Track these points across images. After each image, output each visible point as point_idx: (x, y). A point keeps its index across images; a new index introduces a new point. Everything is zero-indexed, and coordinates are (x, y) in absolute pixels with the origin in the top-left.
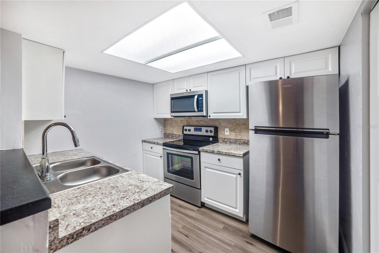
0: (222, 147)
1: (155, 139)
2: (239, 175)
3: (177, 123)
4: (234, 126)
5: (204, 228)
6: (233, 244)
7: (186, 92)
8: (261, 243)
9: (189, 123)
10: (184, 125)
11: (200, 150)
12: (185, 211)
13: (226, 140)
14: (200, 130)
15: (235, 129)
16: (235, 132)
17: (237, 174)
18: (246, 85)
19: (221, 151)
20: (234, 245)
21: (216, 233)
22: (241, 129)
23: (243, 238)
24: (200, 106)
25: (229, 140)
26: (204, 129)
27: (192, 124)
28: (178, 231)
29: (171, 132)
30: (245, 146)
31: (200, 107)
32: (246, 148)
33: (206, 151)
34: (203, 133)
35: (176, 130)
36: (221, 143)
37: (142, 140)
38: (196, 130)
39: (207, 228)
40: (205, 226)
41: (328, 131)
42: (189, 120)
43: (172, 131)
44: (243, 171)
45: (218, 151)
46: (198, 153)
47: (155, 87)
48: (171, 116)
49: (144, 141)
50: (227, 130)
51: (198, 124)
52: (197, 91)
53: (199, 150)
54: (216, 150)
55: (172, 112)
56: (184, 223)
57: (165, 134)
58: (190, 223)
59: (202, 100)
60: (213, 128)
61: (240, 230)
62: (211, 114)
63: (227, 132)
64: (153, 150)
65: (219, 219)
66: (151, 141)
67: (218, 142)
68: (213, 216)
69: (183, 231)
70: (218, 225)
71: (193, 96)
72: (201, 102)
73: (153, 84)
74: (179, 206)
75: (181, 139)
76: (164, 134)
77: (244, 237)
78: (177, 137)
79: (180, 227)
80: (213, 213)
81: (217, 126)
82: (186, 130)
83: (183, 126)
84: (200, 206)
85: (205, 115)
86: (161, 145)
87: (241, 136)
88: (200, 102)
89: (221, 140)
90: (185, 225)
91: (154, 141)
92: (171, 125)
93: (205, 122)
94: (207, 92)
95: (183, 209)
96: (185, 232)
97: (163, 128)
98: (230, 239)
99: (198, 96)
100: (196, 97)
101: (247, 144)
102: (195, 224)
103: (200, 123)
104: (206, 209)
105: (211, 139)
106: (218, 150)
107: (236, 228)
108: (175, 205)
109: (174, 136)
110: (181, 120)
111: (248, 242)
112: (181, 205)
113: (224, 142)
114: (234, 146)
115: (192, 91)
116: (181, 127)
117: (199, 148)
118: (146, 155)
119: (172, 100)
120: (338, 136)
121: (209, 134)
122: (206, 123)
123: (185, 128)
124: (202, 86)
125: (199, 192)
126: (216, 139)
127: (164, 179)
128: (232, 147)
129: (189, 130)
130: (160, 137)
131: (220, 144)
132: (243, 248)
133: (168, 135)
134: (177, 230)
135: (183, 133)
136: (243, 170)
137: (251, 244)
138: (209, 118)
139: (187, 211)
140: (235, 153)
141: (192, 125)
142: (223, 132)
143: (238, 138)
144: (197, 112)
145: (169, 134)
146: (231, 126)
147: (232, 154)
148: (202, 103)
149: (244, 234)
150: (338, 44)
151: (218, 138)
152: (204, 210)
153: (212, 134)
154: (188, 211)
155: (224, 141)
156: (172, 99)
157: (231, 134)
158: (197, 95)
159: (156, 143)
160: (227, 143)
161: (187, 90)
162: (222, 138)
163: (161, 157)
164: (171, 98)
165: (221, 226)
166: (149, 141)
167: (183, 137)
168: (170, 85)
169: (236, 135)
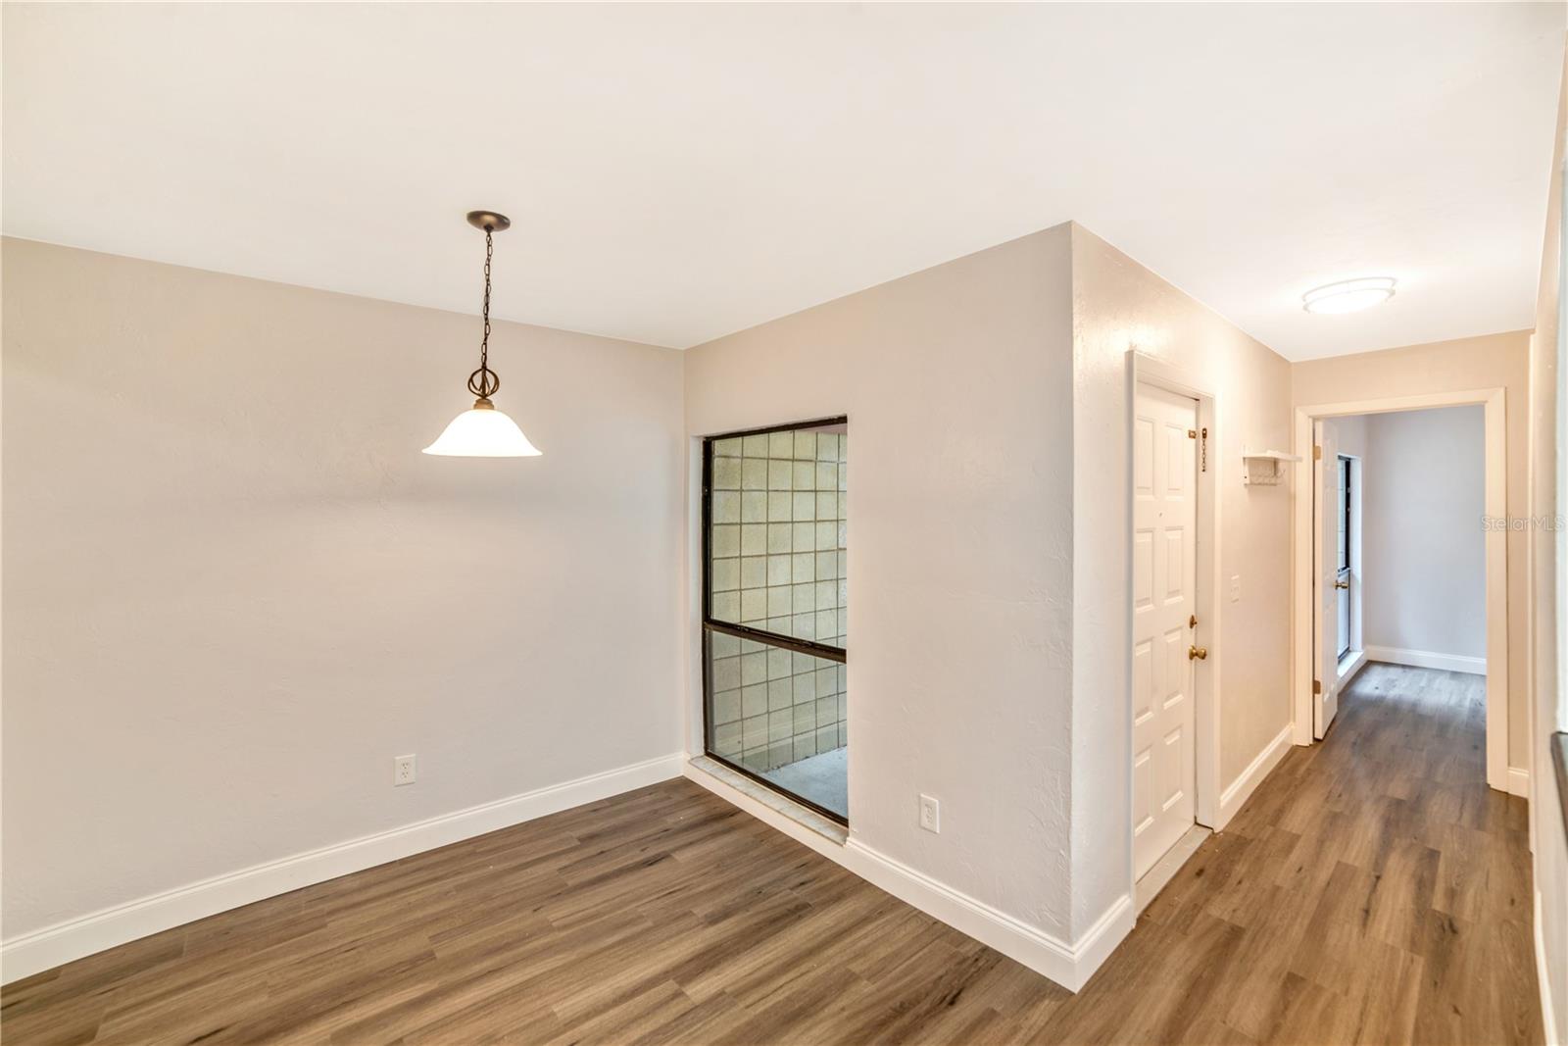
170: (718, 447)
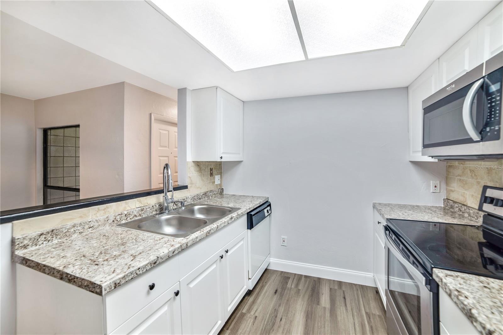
10: (488, 185)
29: (460, 199)
31: (489, 126)
35: (473, 196)
43: (462, 196)
49: (374, 206)
55: (425, 146)
57: (446, 200)
72: (496, 101)
73: (408, 87)
78: (472, 215)
82: (489, 201)
83: (485, 188)
88: (491, 103)
92: (460, 180)
109: (465, 210)
116: (481, 187)
123: (489, 193)
133: (452, 203)
144: (478, 141)
145: (454, 202)
148: (500, 105)
156: (426, 111)
158: (481, 80)
159: (382, 214)
164: (424, 109)
166: (378, 207)
167: (483, 219)
170: (51, 133)
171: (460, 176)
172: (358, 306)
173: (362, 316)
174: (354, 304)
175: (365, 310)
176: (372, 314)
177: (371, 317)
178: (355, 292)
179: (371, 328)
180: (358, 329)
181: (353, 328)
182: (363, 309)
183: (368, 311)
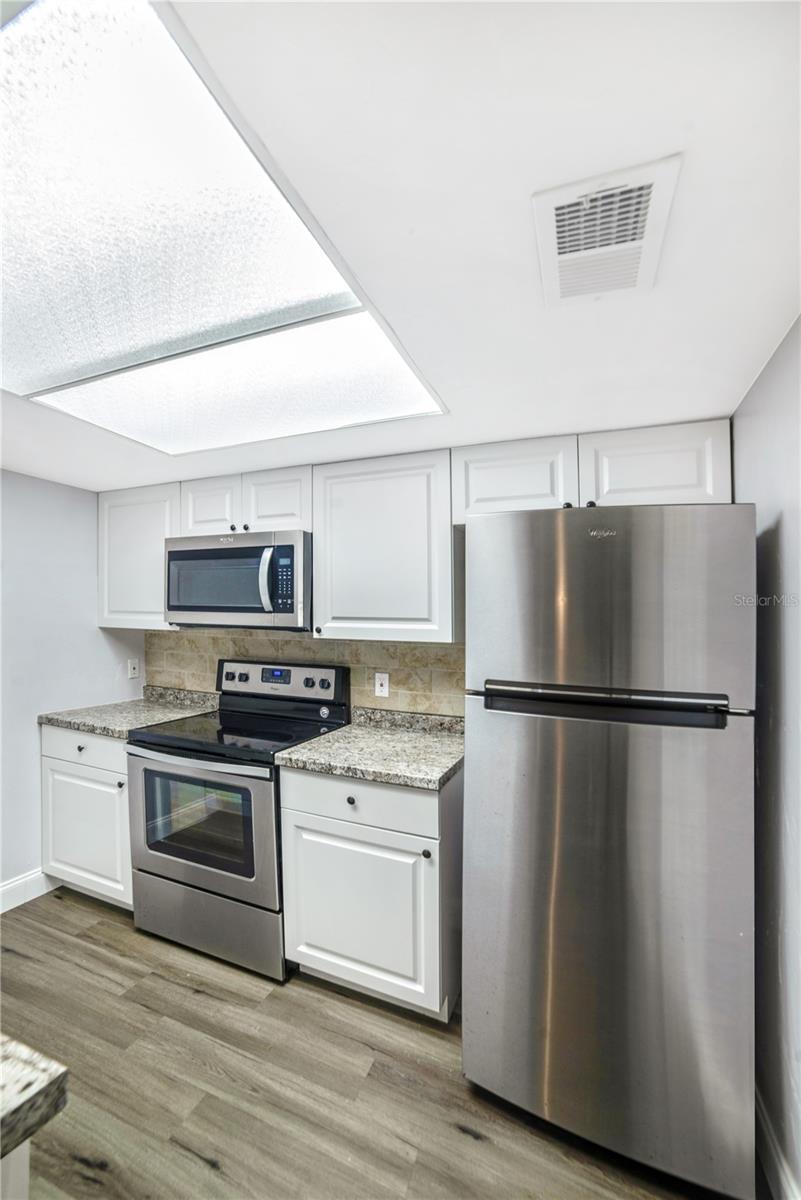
0: (362, 745)
1: (101, 710)
2: (422, 857)
3: (196, 647)
4: (406, 666)
5: (291, 1087)
6: (413, 1155)
7: (230, 532)
8: (507, 1119)
9: (243, 650)
10: (226, 658)
11: (277, 762)
12: (218, 1011)
13: (378, 716)
14: (285, 678)
15: (409, 676)
16: (412, 686)
17: (419, 855)
18: (454, 523)
19: (358, 767)
20: (417, 1162)
21: (344, 1108)
22: (431, 676)
23: (444, 1111)
24: (282, 590)
25: (390, 717)
26: (298, 675)
27: (254, 652)
28: (174, 1141)
29: (173, 681)
30: (442, 737)
31: (281, 598)
32: (449, 750)
33: (301, 765)
34: (296, 686)
35: (193, 675)
36: (359, 725)
37: (40, 717)
38: (267, 676)
39: (309, 1086)
40: (300, 1080)
41: (725, 702)
42: (243, 640)
43: (176, 677)
44: (440, 844)
45: (349, 768)
46: (268, 776)
47: (105, 505)
48: (171, 624)
49: (46, 721)
50: (382, 678)
51: (275, 654)
52: (271, 533)
53: (273, 763)
54: (339, 765)
55: (171, 608)
56: (207, 1082)
57: (149, 688)
58: (233, 1077)
59: (291, 566)
60: (333, 671)
61: (430, 1071)
62: (325, 623)
63: (382, 685)
64: (85, 756)
65: (353, 1027)
66: (78, 721)
67: (349, 722)
68: (333, 1019)
69: (200, 1132)
70: (350, 1059)
71: (256, 552)
72: (287, 575)
73: (98, 494)
74: (190, 988)
75: (210, 710)
76: (146, 688)
77: (448, 1102)
78: (196, 700)
79: (186, 1113)
80: (332, 1001)
81: (346, 665)
82: (231, 677)
83: (221, 663)
84: (281, 979)
85: (300, 624)
86: (119, 737)
87: (431, 702)
88: (282, 576)
89: (361, 715)
90: (213, 1091)
91: (91, 723)
92: (172, 654)
93: (305, 649)
94: (308, 538)
95: (211, 1002)
96: (211, 1138)
97: (143, 665)
98: (399, 1130)
99: (273, 553)
100: (267, 554)
101: (449, 730)
102: (257, 1074)
103: (286, 652)
104: (303, 987)
105: (324, 712)
106: (346, 766)
107: (419, 1061)
108: (176, 987)
110: (213, 639)
111: (464, 1130)
112: (202, 984)
113: (372, 724)
114: (406, 739)
115: (251, 530)
116: (214, 662)
117: (274, 754)
118: (57, 777)
119: (171, 563)
120: (752, 719)
121: (317, 693)
122: (307, 652)
123: (228, 667)
124: (293, 515)
125: (278, 921)
126: (341, 713)
127: (133, 873)
128: (399, 747)
129: (244, 678)
130: (127, 700)
131: (357, 731)
132: (449, 1168)
133: (162, 691)
134: (167, 1137)
135: (219, 687)
136: (437, 836)
137: (477, 1137)
138: (316, 635)
139: (225, 1012)
140: (409, 775)
141: (255, 660)
142: (367, 688)
143: (421, 708)
144: (270, 612)
145: (165, 688)
146: (395, 664)
147: (401, 781)
148: (292, 580)
149: (448, 1090)
150: (729, 410)
151: (349, 707)
152: (294, 994)
153: (329, 695)
154: (231, 1008)
155: (371, 719)
156: (173, 556)
157: (396, 694)
158: (272, 549)
159: (101, 728)
160: (381, 728)
161: (233, 528)
162: (363, 708)
163: (120, 785)
164: (170, 552)
165: (362, 1063)
166: (69, 720)
167: (218, 701)
168: (167, 504)
169: (414, 698)
171: (173, 649)
172: (50, 939)
173: (76, 946)
174: (40, 944)
175: (71, 935)
176: (88, 929)
177: (92, 934)
178: (19, 926)
179: (107, 945)
180: (91, 965)
181: (84, 971)
182: (65, 936)
183: (77, 932)
